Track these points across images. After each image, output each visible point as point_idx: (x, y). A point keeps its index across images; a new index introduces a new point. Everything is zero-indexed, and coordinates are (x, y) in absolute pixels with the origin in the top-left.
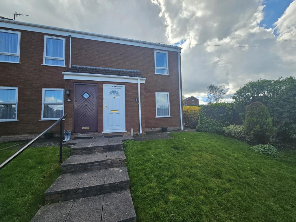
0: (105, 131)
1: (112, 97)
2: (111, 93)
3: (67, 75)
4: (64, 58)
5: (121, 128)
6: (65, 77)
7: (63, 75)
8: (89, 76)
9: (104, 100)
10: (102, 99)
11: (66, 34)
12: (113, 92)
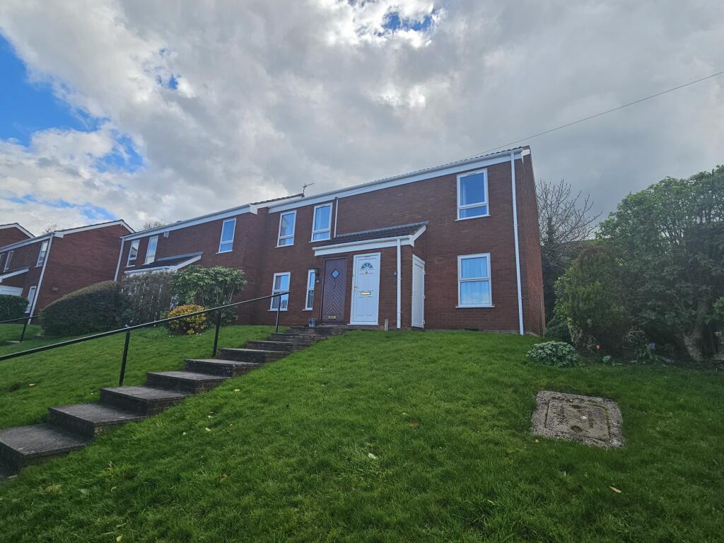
0: (352, 323)
1: (364, 271)
2: (363, 267)
3: (317, 250)
4: (329, 228)
5: (373, 320)
6: (317, 254)
7: (314, 251)
8: (339, 247)
9: (353, 278)
10: (352, 276)
11: (332, 197)
12: (365, 265)
